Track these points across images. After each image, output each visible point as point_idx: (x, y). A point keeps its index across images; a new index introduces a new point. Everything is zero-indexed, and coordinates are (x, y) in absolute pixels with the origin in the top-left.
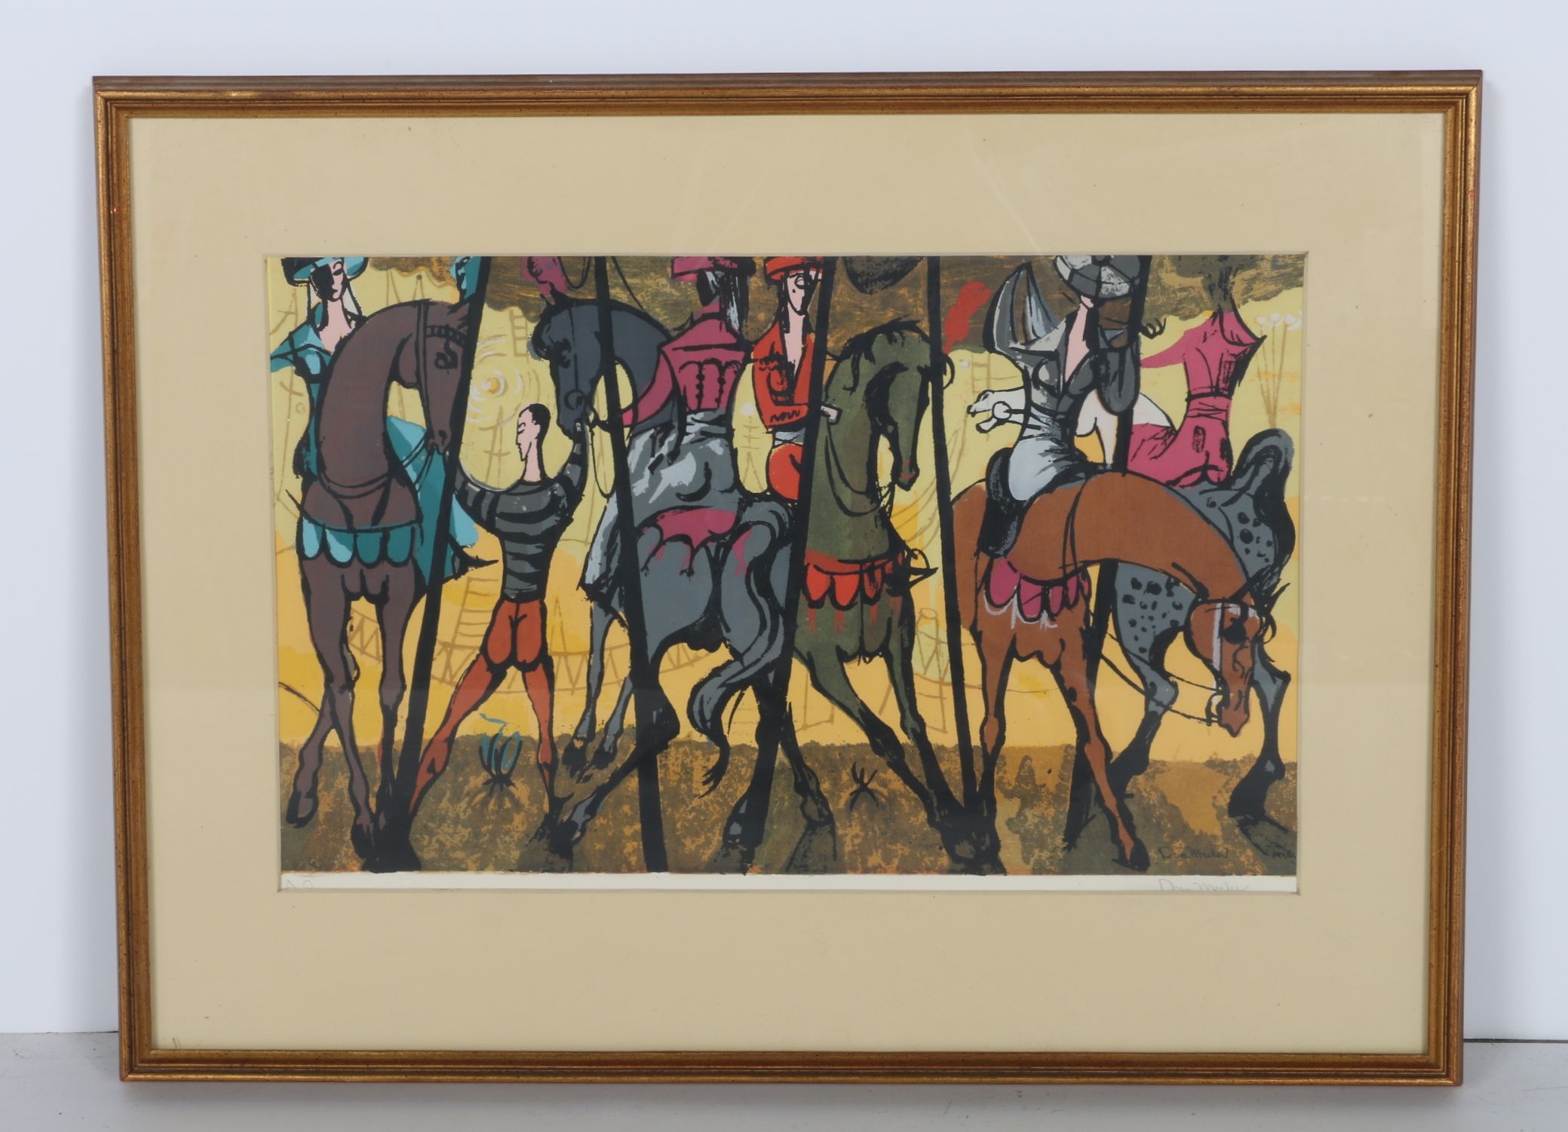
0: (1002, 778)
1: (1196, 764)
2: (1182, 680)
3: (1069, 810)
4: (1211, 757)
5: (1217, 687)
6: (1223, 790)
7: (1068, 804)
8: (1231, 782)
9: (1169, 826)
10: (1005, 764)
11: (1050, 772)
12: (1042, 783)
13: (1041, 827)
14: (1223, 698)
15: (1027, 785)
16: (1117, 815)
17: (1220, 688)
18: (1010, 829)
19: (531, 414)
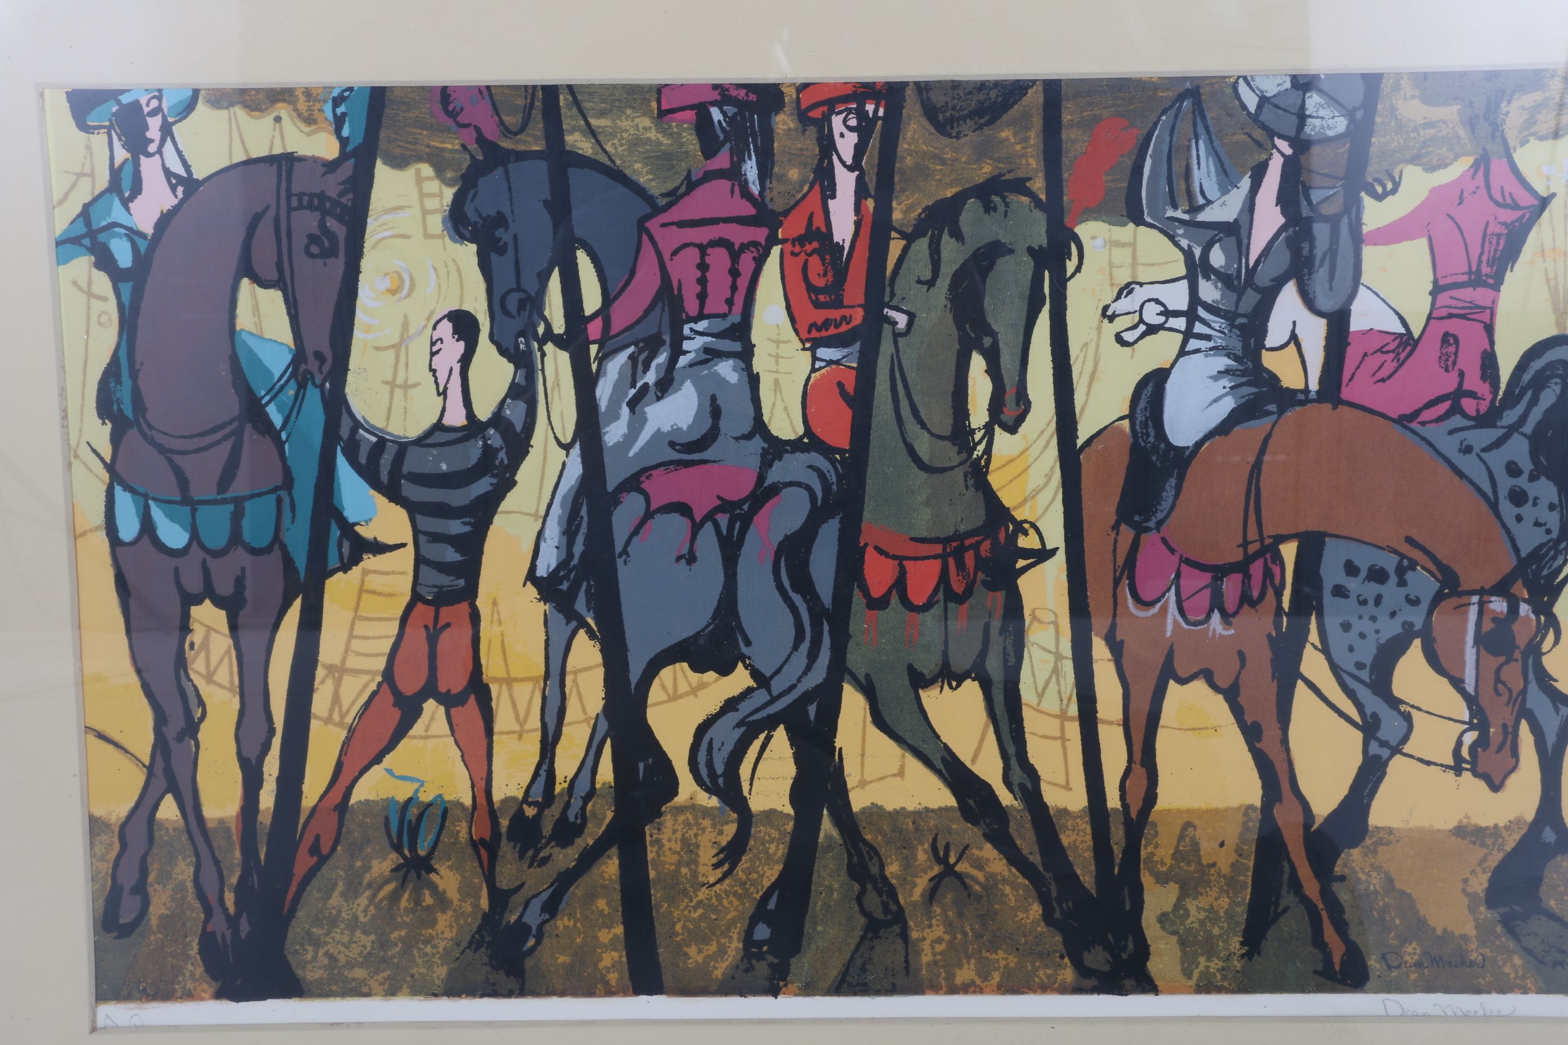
0: (1152, 854)
1: (1439, 831)
2: (1419, 709)
3: (1250, 900)
4: (1460, 821)
5: (1472, 717)
6: (1479, 870)
7: (1249, 891)
8: (1490, 858)
9: (1397, 921)
10: (1156, 834)
11: (1222, 845)
12: (1211, 862)
13: (1208, 924)
14: (1479, 736)
15: (1189, 864)
16: (1321, 906)
17: (1475, 721)
18: (1163, 928)
19: (451, 325)
